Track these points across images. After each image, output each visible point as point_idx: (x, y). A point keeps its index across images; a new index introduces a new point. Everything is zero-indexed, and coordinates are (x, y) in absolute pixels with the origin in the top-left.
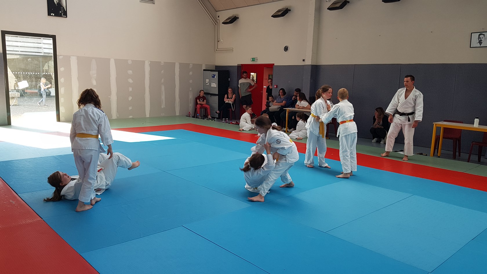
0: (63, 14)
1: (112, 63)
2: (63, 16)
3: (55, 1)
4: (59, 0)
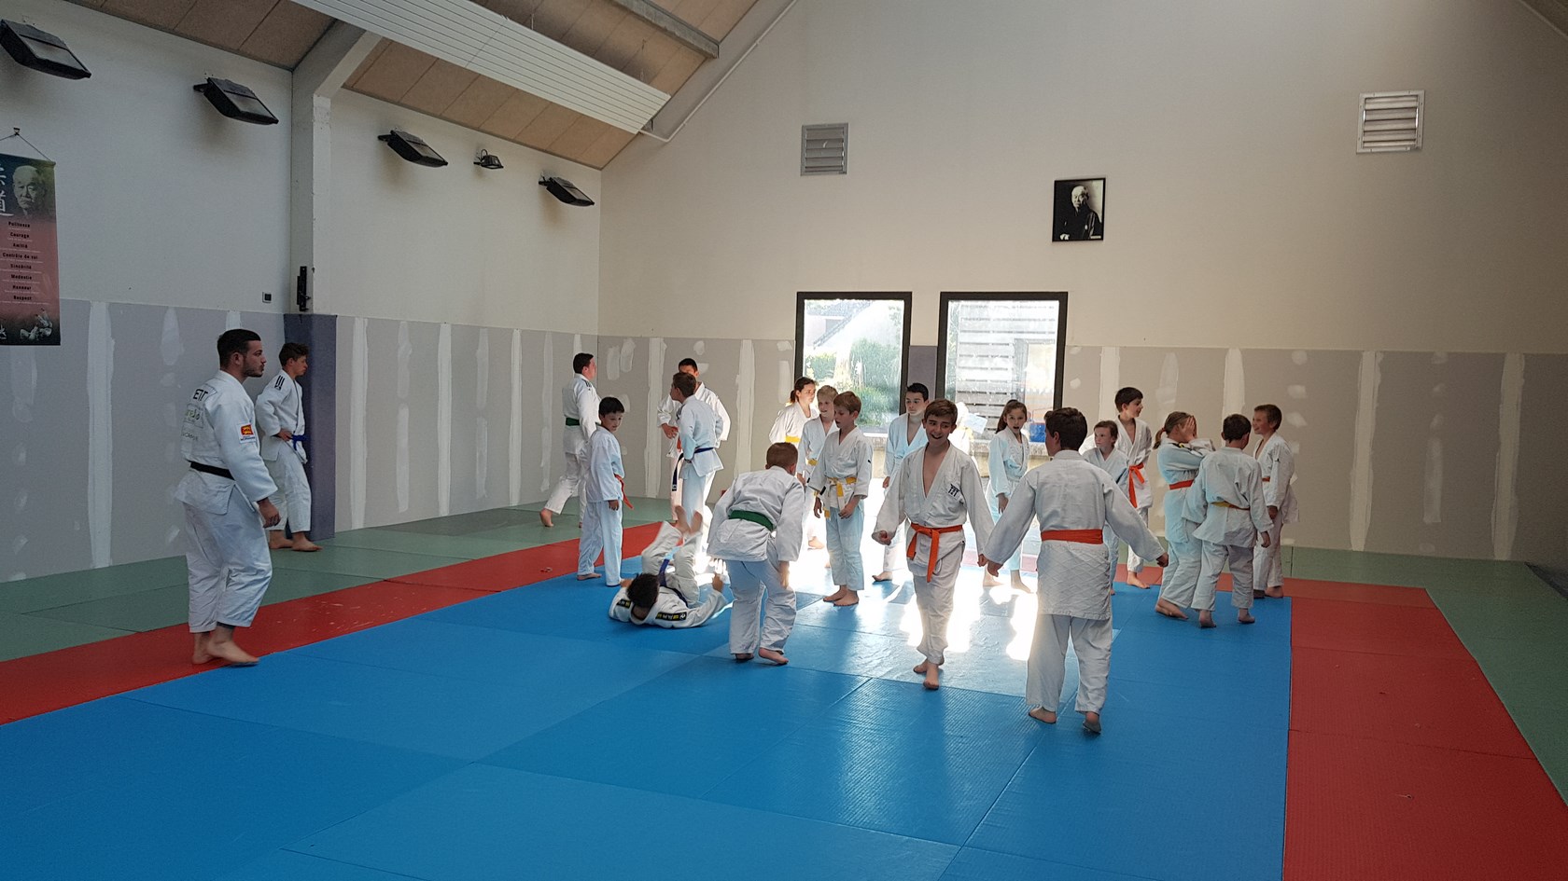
0: (1091, 233)
1: (1233, 363)
2: (1092, 237)
3: (1074, 200)
4: (1087, 196)
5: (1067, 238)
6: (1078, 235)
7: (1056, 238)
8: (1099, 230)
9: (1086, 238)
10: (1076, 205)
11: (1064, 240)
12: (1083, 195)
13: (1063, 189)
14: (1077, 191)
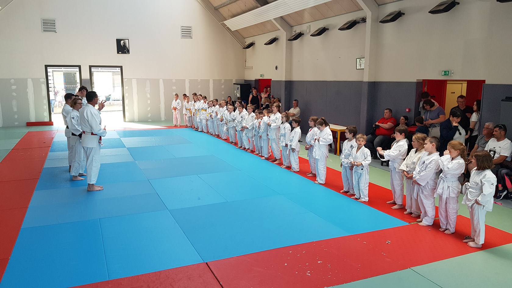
1: (161, 82)
3: (121, 44)
4: (124, 43)
5: (121, 53)
6: (123, 52)
7: (118, 53)
8: (128, 52)
9: (125, 53)
10: (122, 45)
11: (120, 53)
12: (123, 43)
13: (118, 41)
14: (122, 42)
